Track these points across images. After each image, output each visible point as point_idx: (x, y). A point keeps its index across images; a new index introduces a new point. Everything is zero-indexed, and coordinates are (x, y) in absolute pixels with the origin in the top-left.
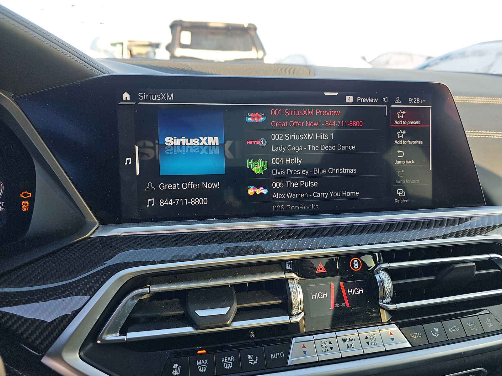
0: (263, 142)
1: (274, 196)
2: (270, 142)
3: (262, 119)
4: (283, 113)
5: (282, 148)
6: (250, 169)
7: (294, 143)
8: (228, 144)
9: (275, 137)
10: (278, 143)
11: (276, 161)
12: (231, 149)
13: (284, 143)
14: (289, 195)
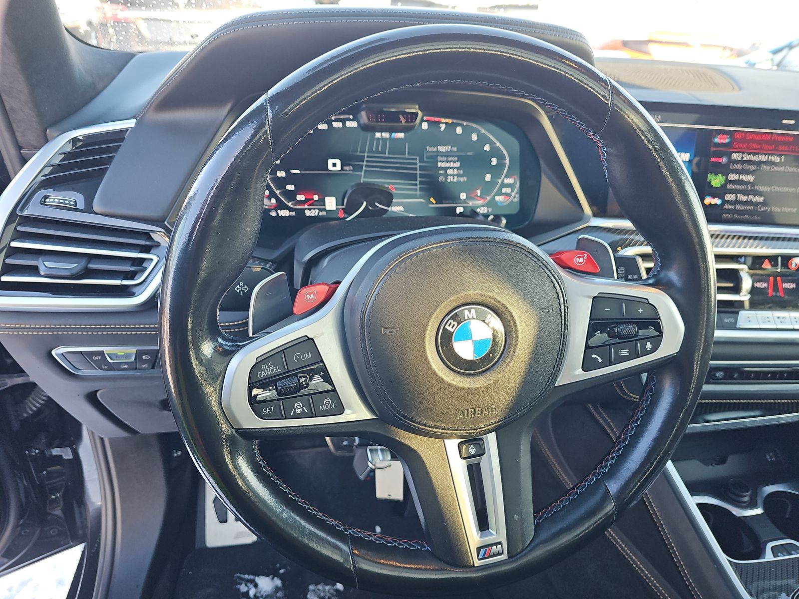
0: (724, 160)
1: (726, 206)
2: (731, 161)
3: (727, 141)
4: (745, 136)
5: (739, 166)
6: (710, 183)
7: (750, 162)
8: (696, 160)
9: (735, 156)
10: (736, 162)
11: (732, 177)
12: (698, 164)
13: (742, 162)
14: (738, 207)
